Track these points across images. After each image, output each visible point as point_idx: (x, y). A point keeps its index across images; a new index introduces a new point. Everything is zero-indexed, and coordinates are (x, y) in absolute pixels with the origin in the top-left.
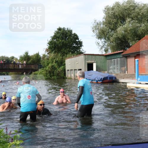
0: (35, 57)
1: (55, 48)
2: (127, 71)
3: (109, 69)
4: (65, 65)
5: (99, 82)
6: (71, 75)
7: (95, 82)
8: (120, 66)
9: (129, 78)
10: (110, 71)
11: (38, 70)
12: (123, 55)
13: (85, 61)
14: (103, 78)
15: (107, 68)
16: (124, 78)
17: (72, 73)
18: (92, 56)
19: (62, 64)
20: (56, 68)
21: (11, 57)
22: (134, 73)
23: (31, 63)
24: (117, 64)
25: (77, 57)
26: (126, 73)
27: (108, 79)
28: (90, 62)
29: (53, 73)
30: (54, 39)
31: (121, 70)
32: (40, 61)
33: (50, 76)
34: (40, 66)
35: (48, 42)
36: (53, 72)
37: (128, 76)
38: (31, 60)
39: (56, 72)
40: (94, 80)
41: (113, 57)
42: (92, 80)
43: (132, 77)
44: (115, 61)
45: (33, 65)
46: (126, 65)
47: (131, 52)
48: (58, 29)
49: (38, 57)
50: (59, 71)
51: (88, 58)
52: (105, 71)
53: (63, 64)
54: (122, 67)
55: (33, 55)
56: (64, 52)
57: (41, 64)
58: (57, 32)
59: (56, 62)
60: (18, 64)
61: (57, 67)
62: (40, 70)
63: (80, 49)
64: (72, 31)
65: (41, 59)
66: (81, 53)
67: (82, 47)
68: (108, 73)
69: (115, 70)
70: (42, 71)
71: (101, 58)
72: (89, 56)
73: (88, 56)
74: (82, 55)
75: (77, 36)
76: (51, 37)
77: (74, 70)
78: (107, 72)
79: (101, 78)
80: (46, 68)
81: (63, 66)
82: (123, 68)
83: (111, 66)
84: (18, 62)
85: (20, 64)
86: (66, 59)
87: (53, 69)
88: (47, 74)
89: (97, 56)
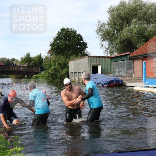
0: (36, 59)
1: (57, 50)
2: (133, 75)
3: (115, 72)
4: (68, 67)
5: (104, 86)
6: (74, 78)
7: (101, 85)
8: (126, 69)
9: (136, 81)
10: (116, 74)
11: (40, 73)
12: (130, 57)
13: (90, 63)
14: (109, 82)
15: (113, 71)
16: (131, 81)
17: (76, 76)
18: (97, 58)
19: (65, 67)
20: (59, 71)
21: (12, 59)
22: (141, 76)
23: (32, 65)
24: (124, 66)
25: (81, 59)
26: (133, 76)
27: (115, 82)
28: (94, 64)
29: (56, 76)
30: (57, 40)
31: (127, 73)
32: (42, 63)
33: (53, 79)
34: (42, 68)
35: (50, 44)
36: (56, 74)
37: (134, 79)
38: (33, 62)
39: (58, 75)
40: (100, 83)
41: (119, 59)
42: (97, 83)
43: (139, 80)
44: (121, 63)
45: (35, 67)
46: (133, 68)
47: (138, 54)
48: (61, 29)
49: (40, 59)
50: (62, 74)
51: (93, 60)
52: (110, 74)
53: (67, 66)
54: (129, 69)
55: (35, 56)
56: (68, 54)
57: (43, 66)
58: (60, 33)
59: (59, 64)
60: (19, 66)
61: (60, 69)
62: (42, 72)
63: (84, 50)
64: (76, 32)
65: (43, 61)
66: (85, 55)
67: (87, 49)
68: (114, 76)
69: (121, 73)
70: (44, 74)
71: (106, 60)
72: (94, 58)
73: (92, 58)
74: (86, 57)
75: (82, 37)
76: (54, 38)
77: (78, 73)
78: (112, 75)
79: (107, 82)
80: (49, 70)
81: (66, 69)
82: (130, 71)
83: (117, 69)
84: (19, 64)
85: (21, 66)
86: (70, 61)
87: (55, 71)
88: (49, 77)
89: (102, 58)
